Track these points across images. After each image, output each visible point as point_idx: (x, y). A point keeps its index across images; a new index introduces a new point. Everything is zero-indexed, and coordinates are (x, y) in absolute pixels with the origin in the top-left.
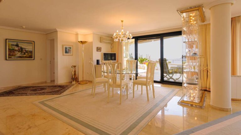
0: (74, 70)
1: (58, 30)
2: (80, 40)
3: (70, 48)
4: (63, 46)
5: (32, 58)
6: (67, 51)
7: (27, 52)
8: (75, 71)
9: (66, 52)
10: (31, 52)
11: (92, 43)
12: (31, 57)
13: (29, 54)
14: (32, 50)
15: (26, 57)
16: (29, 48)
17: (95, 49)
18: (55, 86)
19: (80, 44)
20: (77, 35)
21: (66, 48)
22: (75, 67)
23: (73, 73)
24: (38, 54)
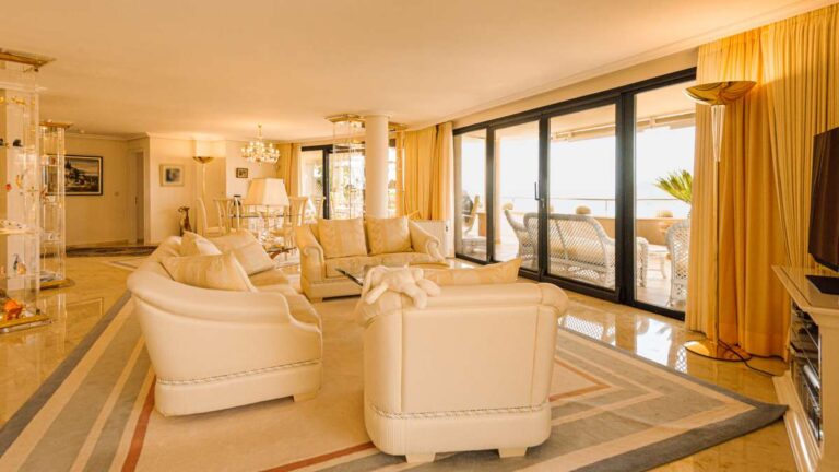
0: (184, 216)
1: (149, 134)
2: (198, 155)
3: (178, 171)
4: (161, 167)
5: (97, 190)
6: (170, 176)
7: (87, 178)
8: (187, 219)
9: (168, 179)
10: (96, 179)
11: (223, 160)
12: (95, 189)
13: (93, 184)
14: (96, 175)
15: (85, 190)
16: (91, 170)
17: (231, 174)
18: (146, 248)
19: (199, 164)
20: (193, 142)
21: (168, 172)
22: (186, 209)
23: (182, 223)
24: (109, 183)
